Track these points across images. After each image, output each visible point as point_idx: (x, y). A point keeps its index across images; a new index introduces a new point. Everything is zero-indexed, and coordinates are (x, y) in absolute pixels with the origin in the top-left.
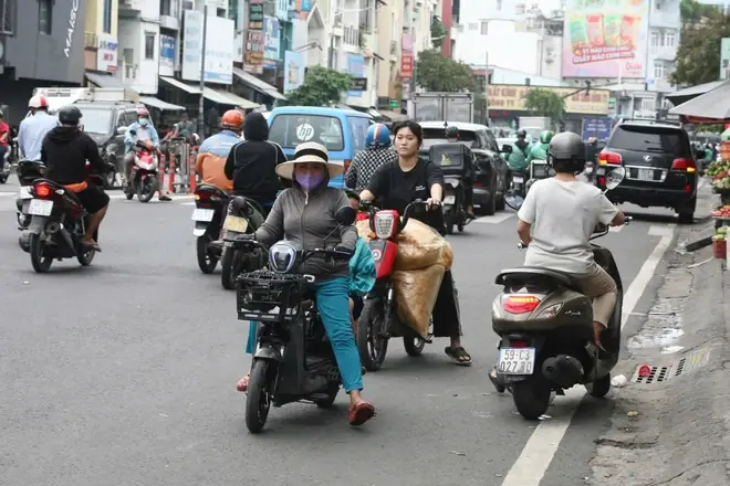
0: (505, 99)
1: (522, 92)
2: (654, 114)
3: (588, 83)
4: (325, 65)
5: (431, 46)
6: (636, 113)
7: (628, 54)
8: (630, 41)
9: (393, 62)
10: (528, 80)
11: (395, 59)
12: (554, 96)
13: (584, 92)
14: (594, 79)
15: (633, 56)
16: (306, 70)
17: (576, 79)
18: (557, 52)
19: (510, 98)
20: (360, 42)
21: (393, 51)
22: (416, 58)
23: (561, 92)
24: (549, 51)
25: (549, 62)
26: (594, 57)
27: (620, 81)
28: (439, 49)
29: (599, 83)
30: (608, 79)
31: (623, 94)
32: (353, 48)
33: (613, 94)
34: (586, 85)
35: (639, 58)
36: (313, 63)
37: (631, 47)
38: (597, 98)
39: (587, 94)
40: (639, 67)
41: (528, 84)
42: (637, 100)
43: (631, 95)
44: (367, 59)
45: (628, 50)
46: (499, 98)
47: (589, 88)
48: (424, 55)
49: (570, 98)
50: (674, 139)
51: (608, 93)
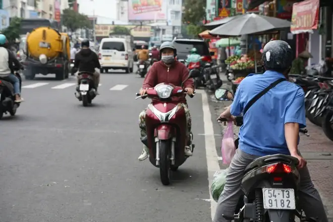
0: (103, 31)
1: (111, 28)
2: (172, 36)
3: (141, 23)
4: (19, 16)
5: (68, 7)
6: (164, 36)
7: (159, 9)
8: (159, 3)
9: (51, 15)
10: (113, 22)
11: (52, 13)
12: (126, 29)
13: (139, 27)
14: (143, 21)
15: (161, 10)
16: (10, 19)
17: (135, 21)
18: (126, 8)
19: (106, 30)
20: (35, 5)
21: (51, 9)
22: (62, 13)
23: (128, 27)
24: (122, 8)
25: (122, 13)
26: (143, 11)
27: (155, 21)
28: (72, 8)
29: (146, 22)
30: (150, 21)
31: (157, 27)
32: (32, 8)
33: (153, 27)
34: (140, 24)
35: (164, 11)
36: (13, 15)
37: (160, 6)
38: (145, 30)
39: (141, 28)
40: (163, 15)
41: (113, 24)
42: (164, 30)
43: (161, 28)
44: (39, 13)
45: (158, 7)
46: (100, 30)
47: (141, 25)
48: (65, 11)
49: (133, 30)
50: (200, 47)
51: (150, 27)
